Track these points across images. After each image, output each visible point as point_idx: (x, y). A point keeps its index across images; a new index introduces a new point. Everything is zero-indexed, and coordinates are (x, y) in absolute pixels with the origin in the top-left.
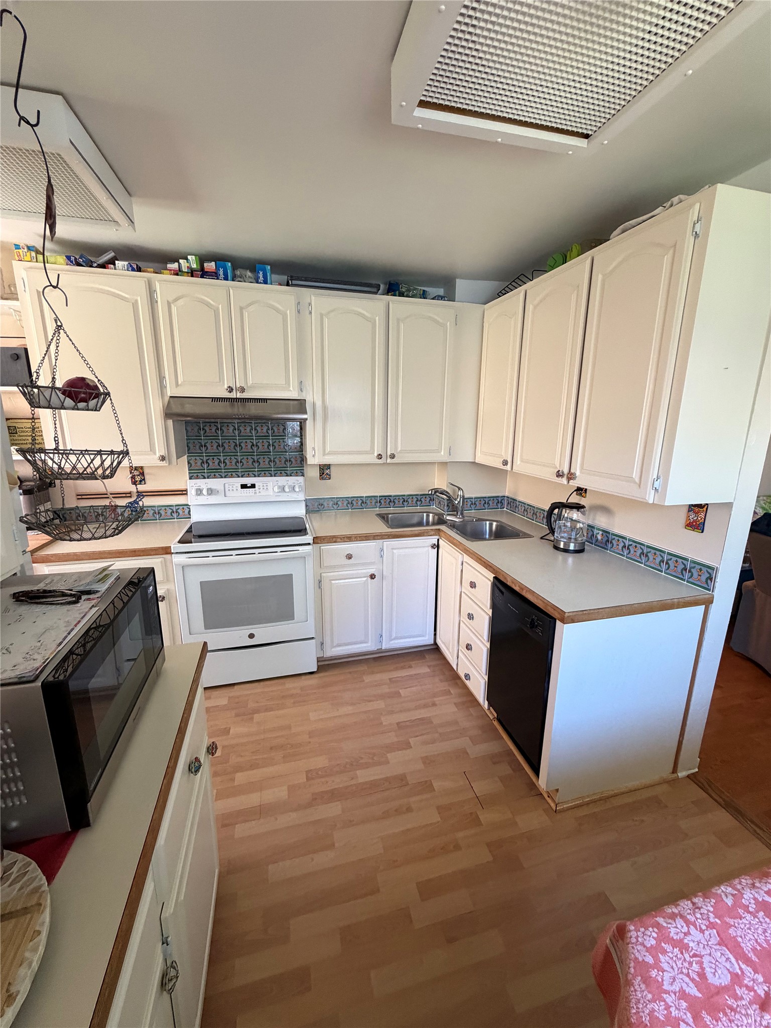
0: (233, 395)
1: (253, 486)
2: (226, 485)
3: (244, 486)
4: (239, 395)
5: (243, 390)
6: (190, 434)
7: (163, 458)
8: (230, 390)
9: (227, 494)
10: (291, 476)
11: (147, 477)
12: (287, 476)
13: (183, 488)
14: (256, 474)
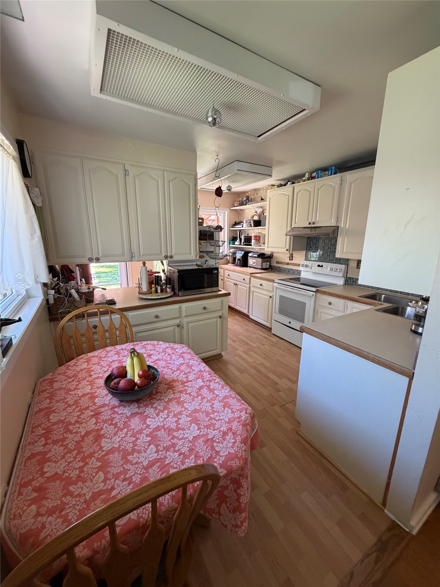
0: (310, 226)
1: (322, 266)
2: (313, 264)
3: (319, 266)
4: (313, 226)
5: (314, 223)
6: (308, 242)
7: (287, 250)
8: (310, 223)
9: (312, 268)
10: (342, 264)
11: (294, 258)
12: (341, 264)
13: (299, 263)
14: (328, 261)
